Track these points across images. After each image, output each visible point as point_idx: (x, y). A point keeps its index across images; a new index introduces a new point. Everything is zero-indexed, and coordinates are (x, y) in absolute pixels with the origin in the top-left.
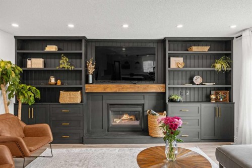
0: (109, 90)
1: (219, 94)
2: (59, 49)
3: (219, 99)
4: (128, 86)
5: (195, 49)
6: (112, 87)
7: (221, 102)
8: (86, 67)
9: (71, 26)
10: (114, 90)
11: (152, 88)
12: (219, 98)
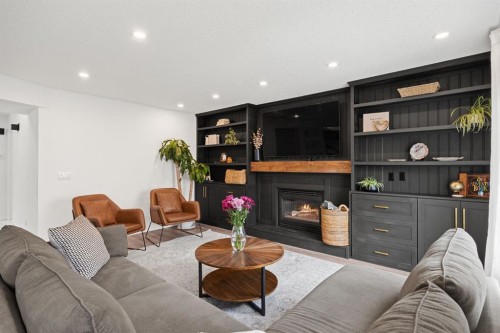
0: (274, 170)
1: (475, 180)
2: (231, 122)
3: (477, 192)
4: (297, 163)
5: (405, 92)
6: (278, 166)
7: (481, 198)
8: (251, 140)
9: (216, 96)
10: (280, 169)
11: (330, 166)
12: (475, 189)
